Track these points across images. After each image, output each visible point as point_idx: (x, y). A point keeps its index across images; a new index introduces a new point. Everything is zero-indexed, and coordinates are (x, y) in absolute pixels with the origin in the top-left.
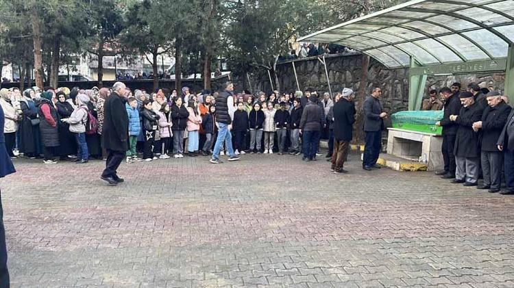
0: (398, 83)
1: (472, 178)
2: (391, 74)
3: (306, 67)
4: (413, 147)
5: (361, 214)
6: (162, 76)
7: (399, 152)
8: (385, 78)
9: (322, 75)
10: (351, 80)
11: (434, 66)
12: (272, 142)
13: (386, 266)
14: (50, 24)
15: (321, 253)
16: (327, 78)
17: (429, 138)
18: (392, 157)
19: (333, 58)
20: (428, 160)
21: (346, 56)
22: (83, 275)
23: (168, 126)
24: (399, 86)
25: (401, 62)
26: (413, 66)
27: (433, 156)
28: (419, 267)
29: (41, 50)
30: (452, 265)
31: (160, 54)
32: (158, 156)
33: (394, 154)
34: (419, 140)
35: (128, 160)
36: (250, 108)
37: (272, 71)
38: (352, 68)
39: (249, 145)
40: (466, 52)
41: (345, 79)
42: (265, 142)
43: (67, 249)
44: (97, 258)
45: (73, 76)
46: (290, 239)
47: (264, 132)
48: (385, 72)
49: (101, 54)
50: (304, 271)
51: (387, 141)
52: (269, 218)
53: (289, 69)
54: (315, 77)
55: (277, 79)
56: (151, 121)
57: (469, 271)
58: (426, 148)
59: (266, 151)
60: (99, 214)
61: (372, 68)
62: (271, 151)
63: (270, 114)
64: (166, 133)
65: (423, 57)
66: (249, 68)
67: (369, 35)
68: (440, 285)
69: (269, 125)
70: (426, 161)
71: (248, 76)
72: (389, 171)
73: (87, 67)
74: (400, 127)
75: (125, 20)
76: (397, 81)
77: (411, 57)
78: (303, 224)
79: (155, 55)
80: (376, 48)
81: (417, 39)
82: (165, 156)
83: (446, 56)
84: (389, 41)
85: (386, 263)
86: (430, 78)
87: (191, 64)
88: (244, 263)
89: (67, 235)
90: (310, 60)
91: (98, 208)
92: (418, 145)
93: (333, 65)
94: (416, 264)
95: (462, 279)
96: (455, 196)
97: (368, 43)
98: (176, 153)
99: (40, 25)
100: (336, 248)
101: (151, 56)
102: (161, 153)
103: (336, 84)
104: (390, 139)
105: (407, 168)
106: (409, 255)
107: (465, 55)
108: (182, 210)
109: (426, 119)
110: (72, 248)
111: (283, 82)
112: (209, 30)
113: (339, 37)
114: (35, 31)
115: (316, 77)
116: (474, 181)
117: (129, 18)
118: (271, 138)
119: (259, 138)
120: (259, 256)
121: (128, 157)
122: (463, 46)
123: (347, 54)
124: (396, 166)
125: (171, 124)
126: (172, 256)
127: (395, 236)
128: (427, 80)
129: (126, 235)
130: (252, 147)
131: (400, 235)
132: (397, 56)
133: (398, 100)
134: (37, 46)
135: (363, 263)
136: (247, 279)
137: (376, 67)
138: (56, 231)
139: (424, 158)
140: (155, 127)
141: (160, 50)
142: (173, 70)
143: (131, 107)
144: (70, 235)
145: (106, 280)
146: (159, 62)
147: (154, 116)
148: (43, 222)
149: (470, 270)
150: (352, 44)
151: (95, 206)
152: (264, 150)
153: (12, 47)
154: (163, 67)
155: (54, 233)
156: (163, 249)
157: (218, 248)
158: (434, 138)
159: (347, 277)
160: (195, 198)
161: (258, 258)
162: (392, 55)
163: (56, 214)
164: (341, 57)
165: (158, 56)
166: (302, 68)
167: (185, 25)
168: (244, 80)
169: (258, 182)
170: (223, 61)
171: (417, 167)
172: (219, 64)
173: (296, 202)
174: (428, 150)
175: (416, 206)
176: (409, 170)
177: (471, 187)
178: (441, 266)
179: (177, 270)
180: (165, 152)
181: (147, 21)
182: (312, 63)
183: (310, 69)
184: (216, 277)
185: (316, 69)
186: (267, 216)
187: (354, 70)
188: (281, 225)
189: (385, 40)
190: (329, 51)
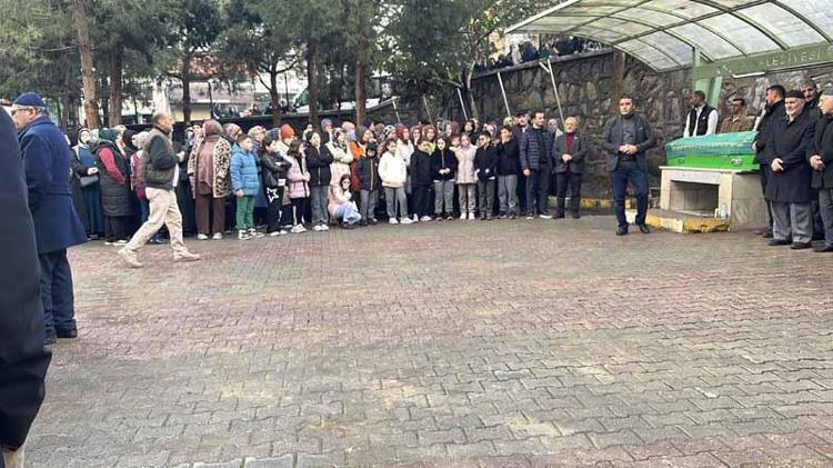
0: (673, 97)
1: (802, 236)
2: (661, 83)
3: (520, 82)
4: (705, 195)
5: (626, 294)
6: (286, 109)
7: (680, 205)
8: (651, 89)
9: (547, 92)
10: (595, 97)
11: (733, 63)
12: (472, 201)
13: (673, 361)
14: (106, 26)
15: (565, 348)
16: (556, 96)
17: (729, 178)
18: (670, 213)
19: (564, 62)
20: (729, 213)
21: (586, 58)
22: (188, 389)
23: (304, 181)
24: (675, 101)
25: (678, 59)
26: (698, 63)
27: (738, 207)
28: (728, 360)
29: (94, 69)
30: (782, 356)
31: (280, 72)
32: (289, 230)
33: (673, 208)
34: (714, 182)
35: (241, 235)
36: (433, 146)
37: (464, 91)
38: (596, 76)
39: (433, 207)
40: (787, 32)
41: (586, 96)
42: (461, 202)
43: (159, 356)
44: (207, 367)
45: (144, 116)
46: (513, 331)
47: (456, 186)
48: (650, 80)
49: (187, 78)
50: (540, 372)
51: (659, 191)
52: (476, 304)
53: (493, 85)
54: (535, 96)
55: (473, 103)
56: (274, 172)
57: (811, 364)
58: (725, 195)
59: (463, 216)
60: (204, 309)
61: (629, 75)
62: (472, 216)
63: (465, 154)
64: (299, 191)
65: (714, 47)
66: (427, 88)
67: (624, 14)
68: (764, 384)
69: (466, 173)
70: (727, 216)
71: (425, 101)
72: (665, 233)
73: (165, 99)
74: (680, 163)
75: (225, 17)
76: (672, 93)
77: (694, 49)
78: (532, 311)
79: (274, 74)
80: (636, 37)
81: (704, 17)
82: (299, 228)
83: (755, 44)
84: (657, 24)
85: (671, 357)
86: (727, 84)
87: (331, 86)
88: (442, 365)
89: (156, 339)
90: (527, 69)
91: (201, 301)
92: (713, 190)
93: (564, 75)
94: (722, 358)
95: (800, 375)
96: (779, 263)
97: (622, 29)
98: (316, 224)
99: (90, 26)
100: (589, 340)
101: (267, 77)
102: (292, 224)
103: (571, 105)
104: (665, 185)
105: (696, 228)
106: (710, 345)
107: (784, 38)
108: (335, 299)
109: (724, 147)
110: (166, 354)
111: (482, 106)
112: (361, 21)
113: (574, 21)
114: (82, 38)
115: (538, 95)
116: (806, 240)
117: (230, 14)
118: (470, 194)
119: (449, 193)
120: (466, 356)
121: (241, 231)
122: (781, 23)
123: (588, 54)
124: (677, 225)
125: (307, 177)
126: (325, 359)
127: (684, 321)
128: (722, 87)
129: (250, 336)
130: (438, 210)
131: (691, 320)
132: (670, 49)
133: (675, 124)
134: (86, 64)
135: (635, 358)
136: (450, 385)
137: (636, 73)
138: (139, 334)
139: (723, 210)
140: (282, 182)
141: (280, 66)
142: (304, 98)
143: (243, 151)
144: (162, 337)
145: (226, 395)
146: (281, 89)
147: (279, 164)
148: (116, 324)
149: (811, 362)
150: (596, 35)
151: (196, 298)
152: (460, 215)
153: (48, 66)
154: (287, 96)
155: (136, 336)
156: (310, 351)
157: (399, 346)
158: (739, 177)
159: (612, 379)
160: (354, 282)
161: (463, 357)
162: (663, 48)
163: (136, 312)
164: (579, 60)
165: (278, 75)
166: (514, 82)
167: (321, 16)
168: (418, 108)
169: (452, 258)
170: (383, 80)
171: (711, 226)
172: (377, 86)
173: (518, 282)
174: (730, 196)
175: (716, 279)
176: (699, 232)
177: (804, 250)
178: (763, 358)
179: (336, 378)
180: (299, 222)
181: (260, 14)
182: (530, 73)
183: (527, 83)
184: (400, 384)
185: (537, 82)
186: (472, 302)
187: (601, 79)
188: (497, 312)
189: (650, 22)
190: (557, 52)
